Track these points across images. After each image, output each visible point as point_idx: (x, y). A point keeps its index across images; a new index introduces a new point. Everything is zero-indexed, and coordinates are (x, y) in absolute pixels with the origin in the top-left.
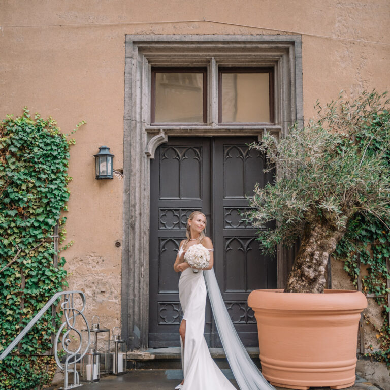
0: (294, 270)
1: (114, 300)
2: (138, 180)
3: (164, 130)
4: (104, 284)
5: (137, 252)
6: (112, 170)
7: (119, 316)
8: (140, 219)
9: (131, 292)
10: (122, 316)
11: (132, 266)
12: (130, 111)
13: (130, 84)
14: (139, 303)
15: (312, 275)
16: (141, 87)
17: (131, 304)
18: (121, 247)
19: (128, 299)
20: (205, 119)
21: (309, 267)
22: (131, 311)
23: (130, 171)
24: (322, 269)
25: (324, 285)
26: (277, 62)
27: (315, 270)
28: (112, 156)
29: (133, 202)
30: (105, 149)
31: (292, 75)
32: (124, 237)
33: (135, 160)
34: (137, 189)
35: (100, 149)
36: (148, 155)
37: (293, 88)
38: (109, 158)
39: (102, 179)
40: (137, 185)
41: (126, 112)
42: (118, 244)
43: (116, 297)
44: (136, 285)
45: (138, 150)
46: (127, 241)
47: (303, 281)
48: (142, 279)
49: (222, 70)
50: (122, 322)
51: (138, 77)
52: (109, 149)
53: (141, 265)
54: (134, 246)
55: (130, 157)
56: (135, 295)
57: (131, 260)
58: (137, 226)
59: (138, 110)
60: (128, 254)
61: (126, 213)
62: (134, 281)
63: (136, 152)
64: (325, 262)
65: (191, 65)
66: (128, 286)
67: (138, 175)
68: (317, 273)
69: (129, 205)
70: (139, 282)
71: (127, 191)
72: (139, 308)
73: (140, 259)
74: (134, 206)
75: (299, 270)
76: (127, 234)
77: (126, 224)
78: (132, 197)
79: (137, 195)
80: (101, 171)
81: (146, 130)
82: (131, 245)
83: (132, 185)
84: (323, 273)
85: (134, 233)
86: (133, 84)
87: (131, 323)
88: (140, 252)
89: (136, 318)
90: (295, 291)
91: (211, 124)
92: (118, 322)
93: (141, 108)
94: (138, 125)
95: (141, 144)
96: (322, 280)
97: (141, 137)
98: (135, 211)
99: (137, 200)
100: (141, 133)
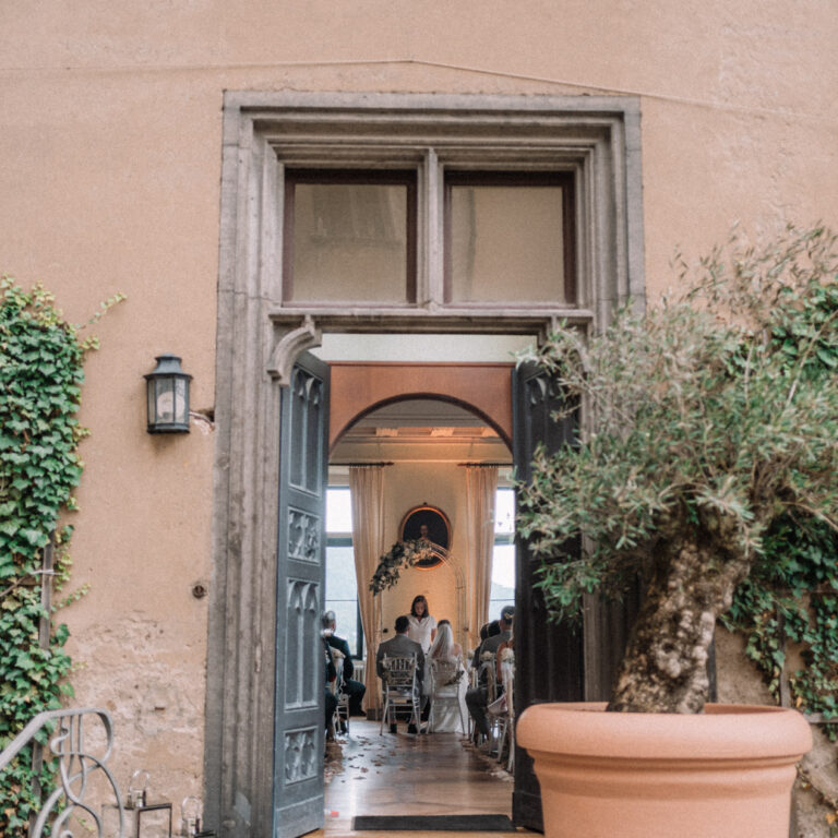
0: (632, 656)
1: (186, 730)
2: (249, 435)
3: (314, 317)
4: (163, 690)
5: (245, 610)
6: (188, 409)
7: (199, 768)
8: (255, 529)
9: (229, 709)
10: (207, 768)
11: (232, 646)
12: (233, 270)
13: (233, 206)
14: (250, 736)
15: (675, 667)
16: (260, 215)
17: (229, 738)
18: (206, 599)
19: (222, 727)
20: (412, 294)
21: (669, 648)
22: (228, 757)
23: (232, 415)
24: (701, 653)
25: (706, 694)
26: (581, 161)
27: (683, 656)
28: (188, 378)
29: (236, 490)
30: (169, 359)
31: (619, 191)
32: (212, 575)
33: (243, 388)
34: (248, 458)
35: (160, 360)
36: (275, 377)
37: (620, 222)
38: (181, 384)
39: (163, 433)
40: (249, 447)
41: (223, 272)
42: (199, 592)
43: (192, 722)
44: (243, 691)
45: (251, 363)
46: (223, 584)
47: (653, 684)
48: (256, 678)
49: (453, 178)
50: (206, 784)
51: (253, 191)
52: (179, 360)
53: (256, 642)
54: (237, 597)
55: (232, 379)
56: (238, 718)
57: (231, 631)
58: (246, 546)
59: (252, 270)
60: (223, 617)
61: (219, 517)
62: (237, 682)
63: (246, 368)
64: (707, 636)
65: (379, 165)
66: (221, 695)
67: (249, 423)
68: (687, 664)
69: (229, 496)
70: (251, 685)
71: (224, 463)
72: (250, 747)
73: (252, 628)
74: (240, 498)
75: (643, 657)
76: (222, 566)
77: (219, 541)
78: (235, 476)
79: (248, 472)
80: (160, 413)
81: (271, 316)
82: (231, 592)
83: (236, 447)
84: (702, 663)
85: (239, 565)
86: (241, 208)
87: (228, 787)
88: (253, 611)
89: (241, 772)
90: (635, 709)
91: (426, 304)
92: (196, 785)
93: (260, 264)
94: (252, 305)
95: (259, 352)
96: (700, 681)
97: (259, 334)
98: (243, 510)
99: (248, 485)
100: (259, 323)
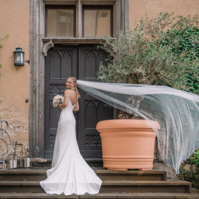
1: (25, 131)
2: (37, 67)
3: (52, 40)
4: (20, 122)
5: (37, 106)
7: (28, 139)
8: (39, 88)
9: (34, 127)
11: (34, 113)
12: (33, 28)
13: (32, 13)
14: (39, 133)
16: (39, 16)
17: (34, 133)
18: (29, 103)
19: (33, 131)
22: (34, 137)
23: (33, 62)
28: (23, 53)
29: (35, 79)
30: (19, 48)
32: (30, 97)
33: (36, 56)
34: (37, 72)
35: (17, 49)
36: (43, 54)
40: (37, 69)
41: (31, 29)
42: (27, 101)
45: (37, 50)
46: (32, 100)
50: (29, 143)
51: (37, 10)
52: (21, 49)
53: (40, 113)
54: (35, 103)
55: (33, 54)
56: (36, 129)
57: (34, 110)
58: (37, 92)
59: (37, 28)
60: (32, 107)
61: (31, 84)
62: (36, 122)
63: (37, 51)
66: (32, 124)
67: (37, 64)
69: (33, 80)
70: (39, 122)
71: (32, 72)
72: (39, 136)
73: (39, 110)
74: (36, 81)
76: (32, 96)
77: (31, 90)
78: (34, 76)
79: (37, 75)
81: (42, 40)
83: (35, 69)
85: (36, 96)
86: (35, 13)
87: (34, 143)
88: (39, 106)
89: (37, 141)
91: (78, 37)
92: (27, 143)
93: (39, 27)
94: (38, 37)
95: (39, 47)
97: (39, 44)
98: (36, 84)
99: (37, 78)
100: (39, 41)
